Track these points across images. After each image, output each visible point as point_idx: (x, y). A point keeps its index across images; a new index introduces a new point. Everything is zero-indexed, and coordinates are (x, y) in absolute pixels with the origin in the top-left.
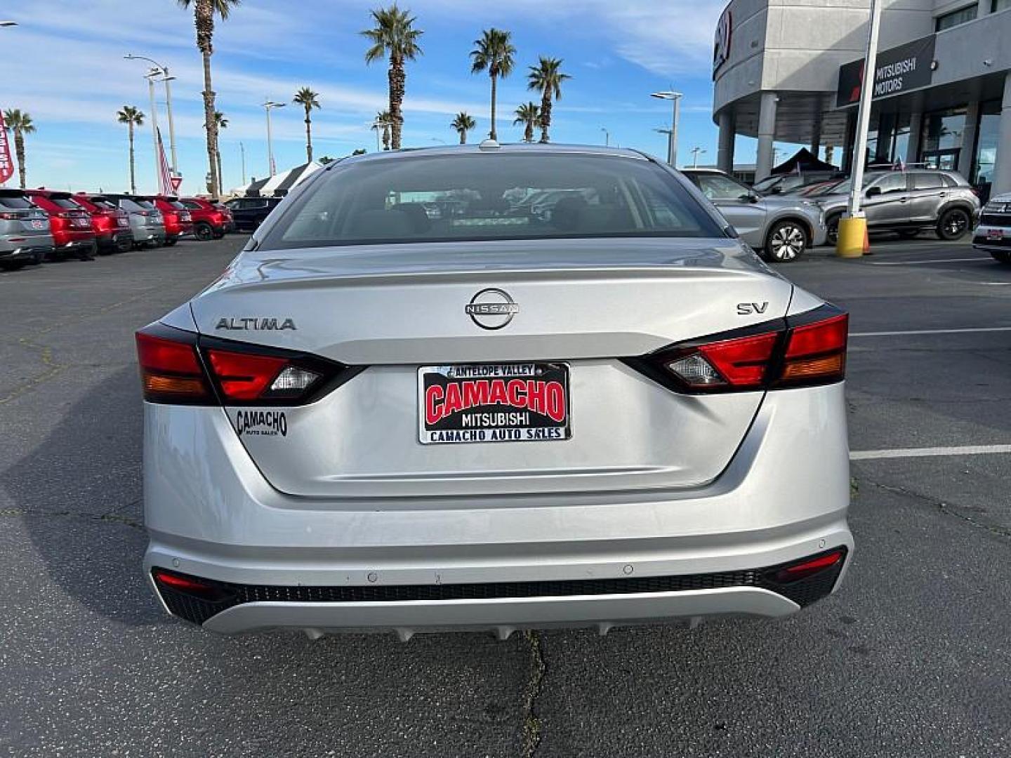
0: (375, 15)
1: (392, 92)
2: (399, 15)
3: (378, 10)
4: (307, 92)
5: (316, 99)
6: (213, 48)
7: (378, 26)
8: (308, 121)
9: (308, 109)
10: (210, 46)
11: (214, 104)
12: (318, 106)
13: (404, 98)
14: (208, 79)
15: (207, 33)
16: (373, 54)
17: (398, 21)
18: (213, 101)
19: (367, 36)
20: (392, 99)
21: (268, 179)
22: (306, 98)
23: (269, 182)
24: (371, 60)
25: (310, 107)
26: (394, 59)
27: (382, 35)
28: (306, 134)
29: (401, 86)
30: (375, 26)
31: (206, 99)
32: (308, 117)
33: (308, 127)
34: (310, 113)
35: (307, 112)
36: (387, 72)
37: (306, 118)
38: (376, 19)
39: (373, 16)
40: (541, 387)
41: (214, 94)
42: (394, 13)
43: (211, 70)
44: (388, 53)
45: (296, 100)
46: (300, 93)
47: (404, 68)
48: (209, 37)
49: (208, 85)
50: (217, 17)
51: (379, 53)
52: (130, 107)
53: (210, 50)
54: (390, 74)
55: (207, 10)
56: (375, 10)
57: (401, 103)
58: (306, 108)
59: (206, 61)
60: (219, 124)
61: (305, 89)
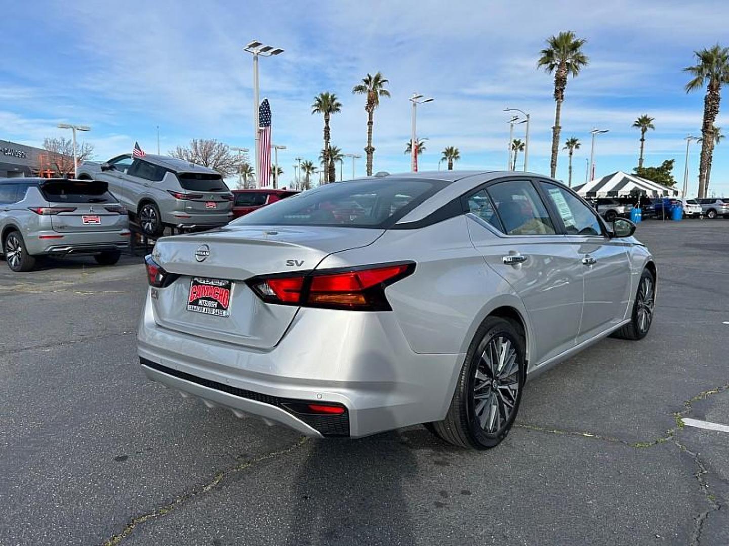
0: (698, 54)
1: (706, 113)
2: (720, 52)
3: (701, 50)
4: (645, 118)
5: (651, 123)
6: (564, 97)
7: (701, 62)
8: (642, 140)
9: (644, 131)
10: (562, 96)
11: (560, 135)
12: (653, 128)
13: (717, 117)
14: (558, 118)
15: (562, 88)
16: (693, 85)
17: (720, 57)
18: (559, 133)
19: (690, 71)
20: (706, 118)
21: (583, 185)
22: (644, 123)
23: (585, 186)
24: (690, 91)
25: (646, 129)
26: (711, 87)
27: (702, 69)
28: (640, 150)
29: (715, 108)
30: (697, 62)
31: (554, 131)
32: (643, 137)
33: (642, 144)
34: (645, 134)
35: (643, 133)
36: (704, 98)
37: (641, 138)
38: (699, 58)
39: (696, 56)
40: (223, 290)
41: (560, 128)
42: (715, 51)
43: (561, 112)
44: (706, 82)
45: (636, 125)
46: (639, 119)
47: (720, 93)
48: (562, 90)
49: (557, 123)
50: (570, 77)
51: (698, 83)
52: (517, 140)
53: (562, 98)
54: (706, 99)
55: (564, 72)
56: (698, 51)
57: (714, 121)
58: (642, 130)
59: (558, 106)
60: (574, 147)
61: (643, 116)
